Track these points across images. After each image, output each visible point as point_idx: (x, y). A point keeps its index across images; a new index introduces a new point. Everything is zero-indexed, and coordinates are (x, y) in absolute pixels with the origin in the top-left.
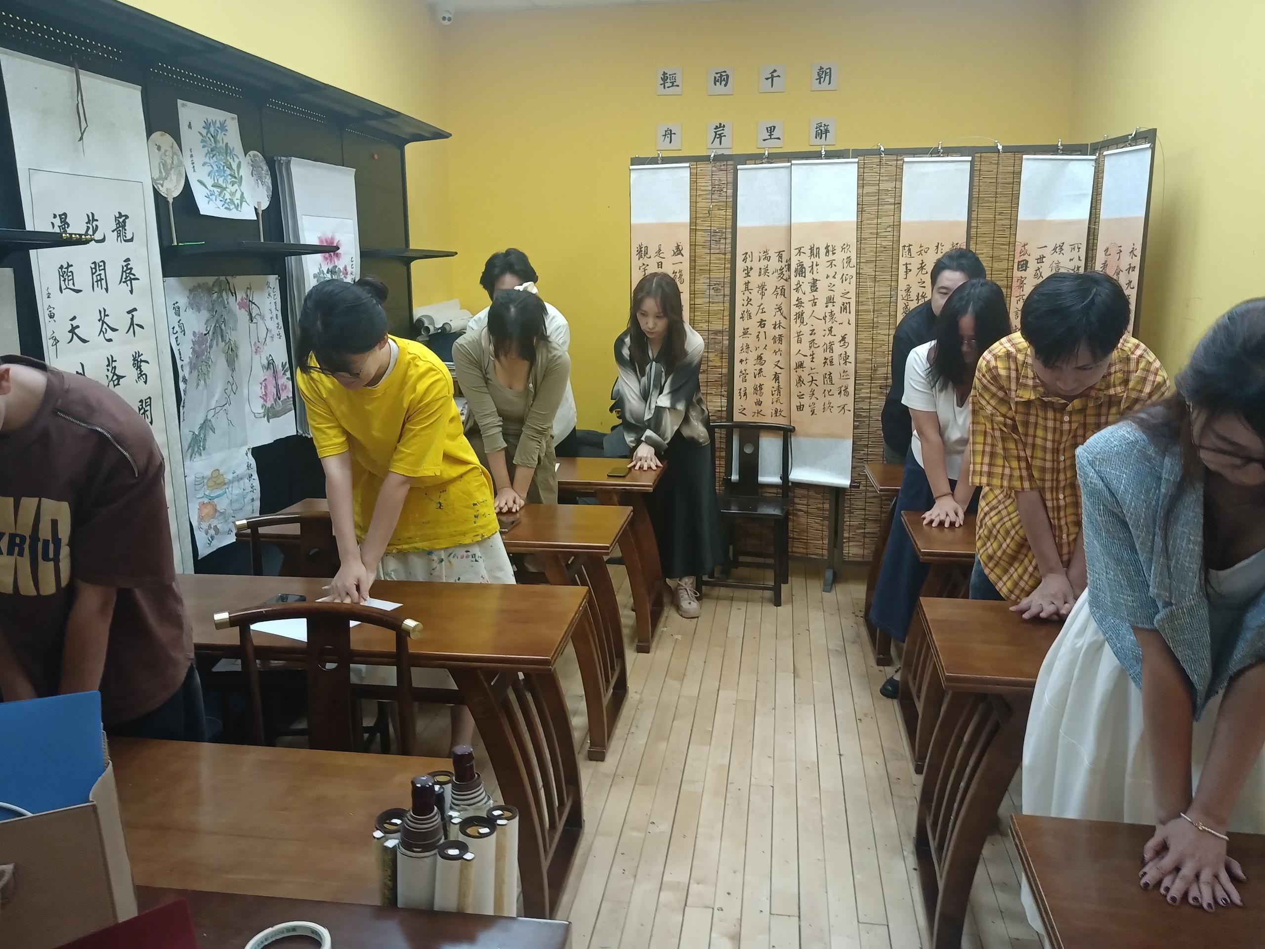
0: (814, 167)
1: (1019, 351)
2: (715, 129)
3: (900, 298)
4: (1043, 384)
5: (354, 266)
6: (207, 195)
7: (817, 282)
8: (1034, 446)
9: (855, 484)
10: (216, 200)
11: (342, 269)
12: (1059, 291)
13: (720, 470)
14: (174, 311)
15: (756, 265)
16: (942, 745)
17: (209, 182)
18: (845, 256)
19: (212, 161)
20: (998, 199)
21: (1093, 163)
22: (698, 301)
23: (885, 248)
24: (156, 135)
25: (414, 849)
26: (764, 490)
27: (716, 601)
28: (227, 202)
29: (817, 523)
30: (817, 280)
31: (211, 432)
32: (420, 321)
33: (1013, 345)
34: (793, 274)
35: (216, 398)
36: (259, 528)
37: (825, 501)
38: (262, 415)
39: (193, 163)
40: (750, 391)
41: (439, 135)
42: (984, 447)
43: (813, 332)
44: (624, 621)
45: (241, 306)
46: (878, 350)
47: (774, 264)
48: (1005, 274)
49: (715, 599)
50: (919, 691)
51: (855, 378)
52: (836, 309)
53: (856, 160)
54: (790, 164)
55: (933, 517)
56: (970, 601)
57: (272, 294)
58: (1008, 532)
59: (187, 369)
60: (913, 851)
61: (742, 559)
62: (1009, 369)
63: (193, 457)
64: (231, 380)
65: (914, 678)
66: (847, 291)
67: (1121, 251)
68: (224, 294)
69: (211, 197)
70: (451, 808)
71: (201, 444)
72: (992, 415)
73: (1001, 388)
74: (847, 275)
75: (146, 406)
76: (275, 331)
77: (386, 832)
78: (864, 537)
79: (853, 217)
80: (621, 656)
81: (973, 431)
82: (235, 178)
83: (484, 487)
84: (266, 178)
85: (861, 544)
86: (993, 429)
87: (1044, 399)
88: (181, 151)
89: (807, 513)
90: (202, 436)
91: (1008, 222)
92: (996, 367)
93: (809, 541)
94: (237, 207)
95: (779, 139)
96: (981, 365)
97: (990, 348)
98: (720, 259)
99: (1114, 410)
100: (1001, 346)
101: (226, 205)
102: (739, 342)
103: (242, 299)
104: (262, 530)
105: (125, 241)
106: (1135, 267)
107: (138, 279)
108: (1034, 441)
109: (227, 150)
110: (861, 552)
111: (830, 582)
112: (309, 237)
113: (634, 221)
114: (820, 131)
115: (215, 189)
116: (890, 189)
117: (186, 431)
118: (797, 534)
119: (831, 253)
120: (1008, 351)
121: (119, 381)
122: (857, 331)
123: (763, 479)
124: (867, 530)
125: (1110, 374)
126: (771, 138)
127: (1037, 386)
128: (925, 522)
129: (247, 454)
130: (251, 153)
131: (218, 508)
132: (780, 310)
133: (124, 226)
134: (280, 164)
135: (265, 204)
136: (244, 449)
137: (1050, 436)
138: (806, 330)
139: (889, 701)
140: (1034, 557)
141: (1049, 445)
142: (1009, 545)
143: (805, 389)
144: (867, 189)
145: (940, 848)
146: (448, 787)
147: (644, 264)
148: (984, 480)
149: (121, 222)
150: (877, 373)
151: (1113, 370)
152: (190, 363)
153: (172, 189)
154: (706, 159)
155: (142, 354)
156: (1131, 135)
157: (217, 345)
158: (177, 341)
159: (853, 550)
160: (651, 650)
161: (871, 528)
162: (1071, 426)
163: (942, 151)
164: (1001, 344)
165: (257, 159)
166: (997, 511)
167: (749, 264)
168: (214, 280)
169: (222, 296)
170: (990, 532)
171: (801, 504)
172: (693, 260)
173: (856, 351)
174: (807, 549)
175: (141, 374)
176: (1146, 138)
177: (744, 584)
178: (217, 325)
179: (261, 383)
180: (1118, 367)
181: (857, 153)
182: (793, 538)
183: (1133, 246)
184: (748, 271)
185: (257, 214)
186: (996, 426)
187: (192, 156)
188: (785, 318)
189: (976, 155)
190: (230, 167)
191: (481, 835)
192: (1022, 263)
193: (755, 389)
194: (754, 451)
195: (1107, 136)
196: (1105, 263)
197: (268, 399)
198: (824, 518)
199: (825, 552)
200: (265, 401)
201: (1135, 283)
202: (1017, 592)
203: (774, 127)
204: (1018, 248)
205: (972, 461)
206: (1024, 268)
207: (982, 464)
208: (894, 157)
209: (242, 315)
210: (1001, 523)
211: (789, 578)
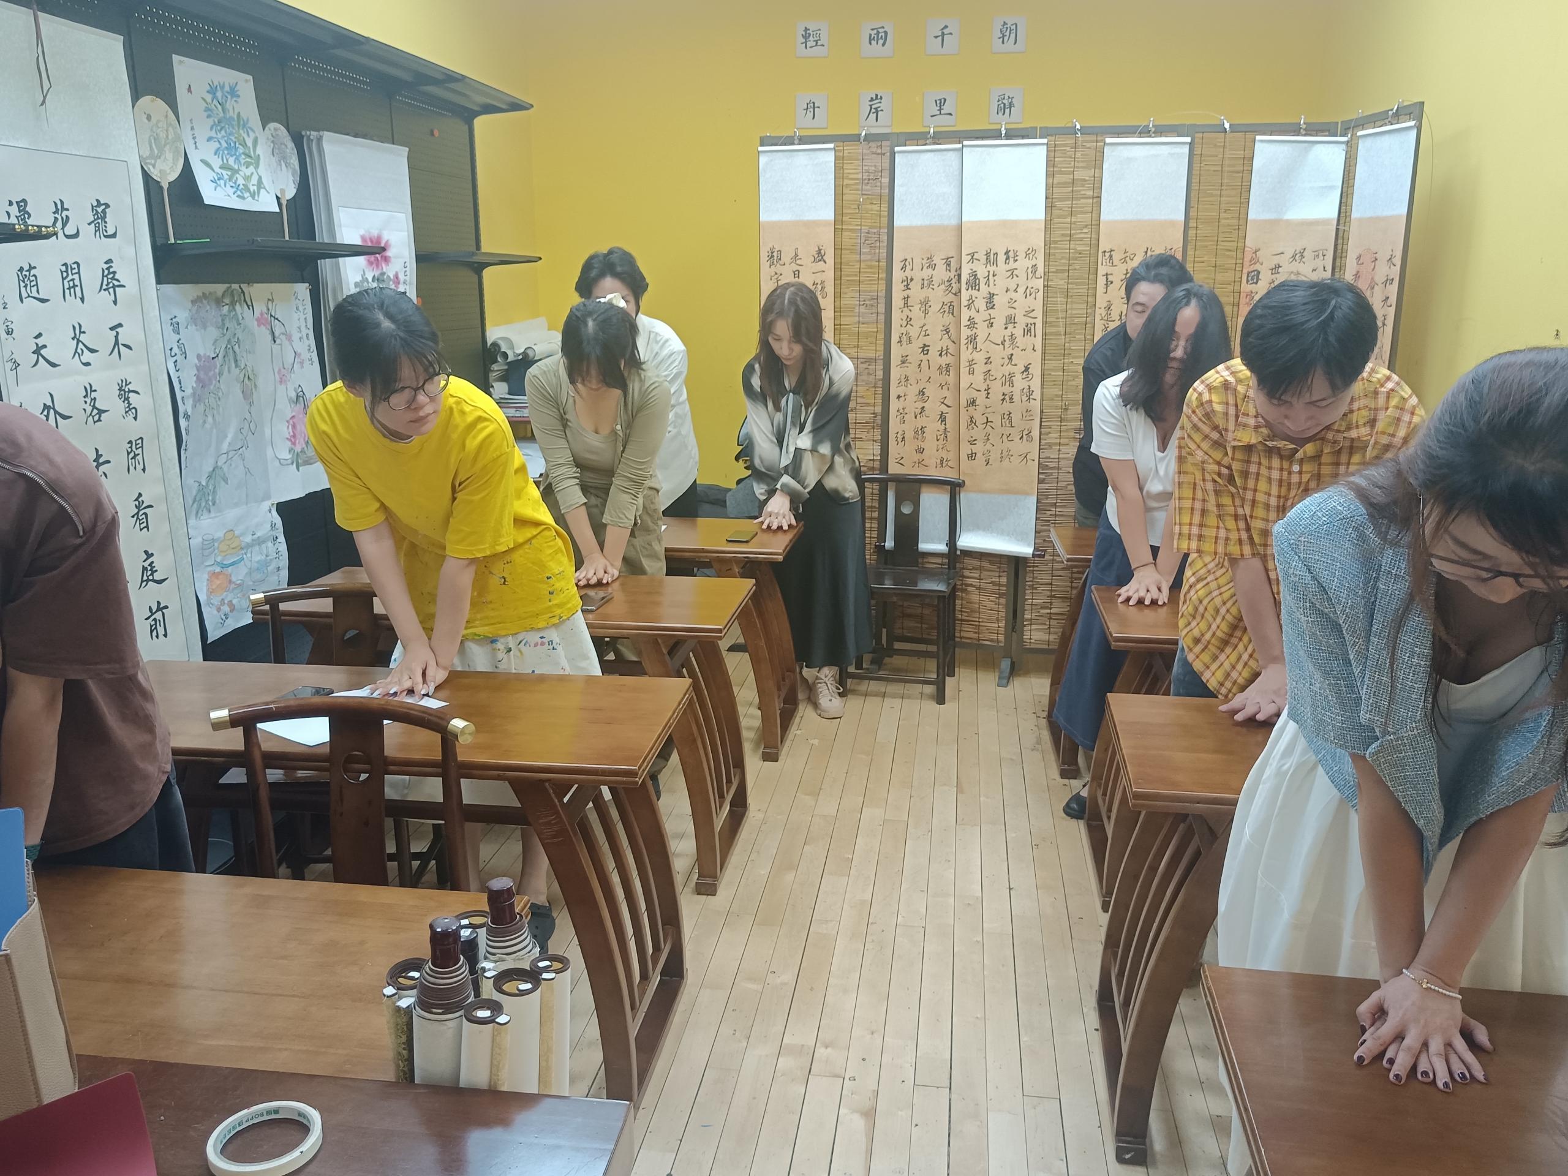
0: (991, 150)
1: (1239, 381)
2: (870, 101)
3: (1098, 318)
4: (1268, 425)
5: (408, 273)
6: (213, 179)
7: (995, 297)
8: (1254, 502)
9: (1039, 553)
10: (225, 186)
11: (392, 277)
12: (1288, 303)
13: (871, 535)
14: (172, 327)
15: (918, 275)
16: (1132, 877)
17: (216, 163)
18: (1029, 264)
19: (219, 136)
20: (1223, 193)
21: (1344, 146)
22: (844, 321)
23: (1080, 254)
24: (146, 101)
25: (434, 1010)
26: (925, 560)
27: (864, 698)
28: (240, 188)
29: (991, 601)
30: (993, 295)
31: (223, 483)
32: (495, 345)
33: (1232, 373)
34: (964, 286)
35: (229, 439)
36: (280, 604)
37: (1001, 574)
38: (289, 462)
39: (194, 138)
40: (909, 435)
41: (516, 106)
42: (1193, 504)
43: (988, 361)
44: (744, 722)
45: (260, 321)
46: (1070, 383)
47: (941, 273)
48: (1231, 288)
49: (862, 695)
50: (1109, 810)
51: (1041, 418)
52: (1018, 332)
53: (1045, 141)
54: (960, 146)
55: (1130, 594)
56: (1171, 698)
57: (301, 308)
58: (1217, 611)
59: (189, 403)
60: (1095, 1008)
61: (897, 645)
62: (1227, 404)
63: (199, 515)
64: (248, 416)
65: (1104, 794)
66: (1031, 309)
67: (1376, 259)
68: (238, 307)
69: (218, 182)
70: (486, 958)
71: (210, 498)
72: (1203, 462)
73: (1216, 428)
74: (1032, 288)
75: (137, 449)
76: (305, 355)
77: (400, 988)
78: (1050, 618)
79: (1040, 214)
80: (740, 764)
81: (1179, 483)
82: (250, 157)
83: (560, 555)
84: (291, 158)
85: (1047, 627)
86: (1204, 480)
87: (1267, 443)
88: (179, 122)
89: (979, 588)
90: (211, 487)
91: (1235, 222)
92: (1210, 401)
93: (981, 624)
94: (253, 196)
95: (950, 114)
96: (1190, 398)
97: (1203, 378)
98: (871, 267)
99: (1356, 458)
100: (1218, 374)
101: (239, 193)
102: (895, 373)
103: (262, 314)
104: (283, 606)
105: (105, 237)
106: (1393, 279)
107: (124, 286)
108: (1254, 496)
109: (241, 123)
110: (1046, 637)
111: (1007, 674)
112: (349, 235)
113: (764, 217)
114: (1002, 105)
115: (224, 172)
116: (1087, 178)
117: (190, 481)
118: (966, 614)
119: (1012, 260)
120: (1226, 381)
121: (100, 417)
122: (1044, 360)
123: (923, 546)
124: (1053, 611)
125: (1351, 411)
126: (940, 114)
127: (1260, 427)
128: (1120, 600)
129: (270, 511)
130: (272, 125)
131: (234, 579)
132: (948, 333)
133: (104, 218)
134: (309, 140)
135: (290, 192)
136: (267, 504)
137: (1274, 491)
138: (979, 357)
139: (1073, 823)
140: (1250, 641)
141: (1273, 501)
142: (1220, 626)
143: (978, 433)
144: (1058, 178)
145: (1126, 1003)
146: (482, 932)
147: (776, 274)
148: (1194, 545)
149: (100, 212)
150: (1068, 413)
151: (1355, 406)
152: (194, 394)
153: (167, 172)
154: (856, 138)
155: (130, 383)
156: (1392, 110)
157: (229, 371)
158: (176, 366)
159: (1036, 635)
160: (780, 758)
161: (1059, 608)
162: (1301, 478)
163: (1153, 130)
164: (1217, 372)
165: (280, 134)
166: (1205, 582)
167: (908, 273)
168: (223, 290)
169: (234, 309)
170: (1196, 609)
171: (972, 578)
172: (838, 268)
173: (1042, 385)
174: (979, 633)
175: (129, 408)
176: (1410, 114)
177: (900, 677)
178: (229, 346)
179: (288, 422)
180: (1363, 402)
181: (1045, 132)
182: (962, 620)
183: (1391, 253)
184: (907, 284)
185: (280, 205)
186: (1208, 477)
187: (192, 129)
188: (953, 342)
189: (1197, 135)
190: (243, 143)
191: (522, 993)
192: (1253, 274)
193: (915, 433)
194: (913, 512)
195: (1362, 112)
196: (1356, 275)
197: (297, 442)
198: (1001, 595)
199: (1001, 638)
200: (294, 444)
201: (1393, 299)
202: (1228, 684)
203: (945, 100)
204: (1248, 256)
205: (1178, 521)
206: (1255, 281)
207: (1190, 524)
208: (1093, 138)
209: (263, 333)
210: (1209, 598)
211: (957, 669)
